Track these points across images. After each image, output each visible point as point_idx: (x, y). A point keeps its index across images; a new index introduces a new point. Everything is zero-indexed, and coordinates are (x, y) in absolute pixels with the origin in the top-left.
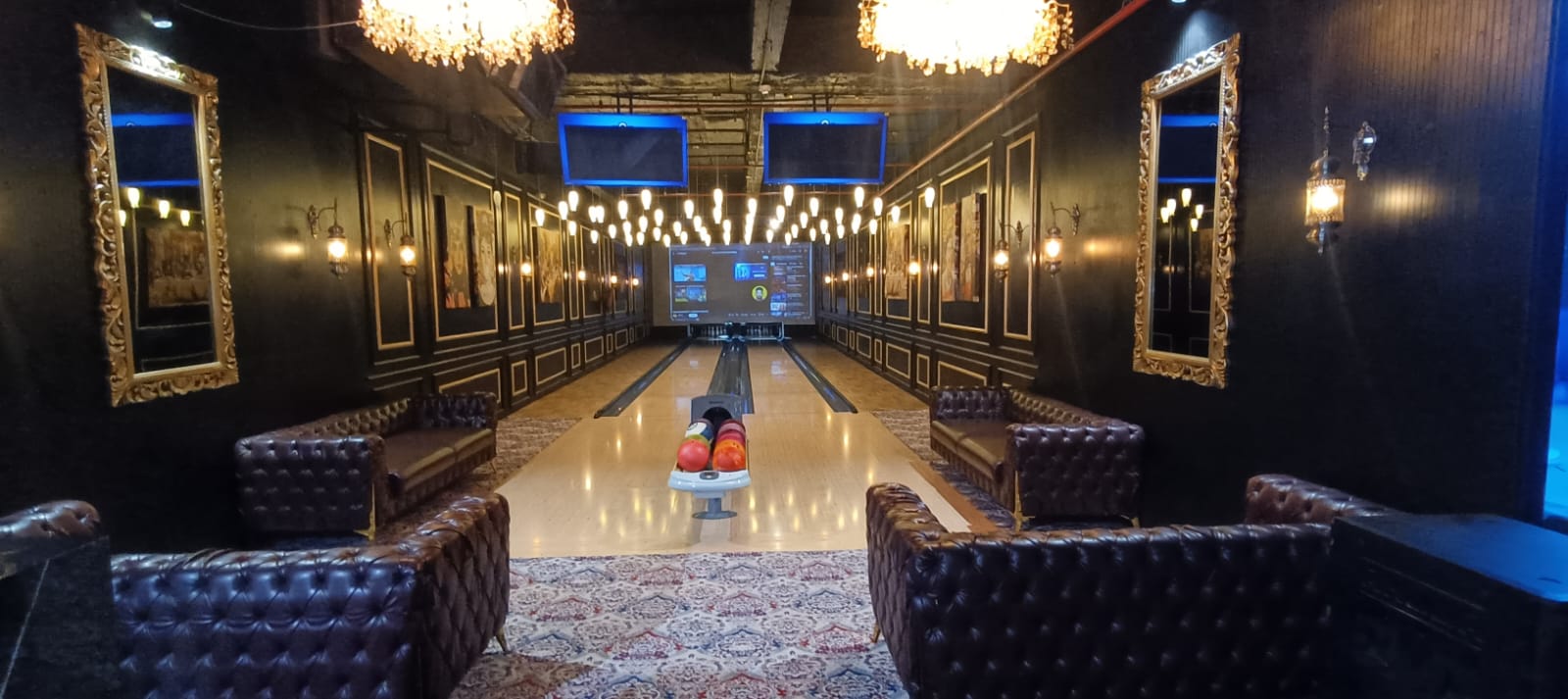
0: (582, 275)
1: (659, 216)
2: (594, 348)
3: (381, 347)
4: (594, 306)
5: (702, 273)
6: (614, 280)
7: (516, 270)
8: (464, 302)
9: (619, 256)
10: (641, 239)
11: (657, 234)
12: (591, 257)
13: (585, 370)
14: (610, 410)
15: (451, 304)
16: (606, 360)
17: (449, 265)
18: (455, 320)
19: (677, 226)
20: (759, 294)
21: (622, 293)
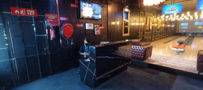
0: (164, 25)
2: (165, 35)
3: (140, 33)
4: (165, 30)
5: (187, 24)
7: (155, 25)
9: (170, 22)
17: (147, 25)
18: (147, 31)
20: (200, 27)
21: (170, 28)
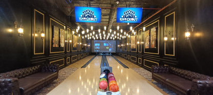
0: (81, 44)
1: (94, 33)
2: (82, 55)
3: (35, 54)
4: (82, 49)
5: (99, 45)
6: (86, 45)
7: (69, 41)
8: (57, 46)
9: (87, 41)
10: (90, 38)
11: (93, 37)
12: (82, 41)
13: (80, 59)
14: (84, 67)
15: (54, 46)
16: (84, 57)
17: (54, 39)
18: (54, 49)
19: (97, 36)
20: (107, 48)
21: (87, 47)
